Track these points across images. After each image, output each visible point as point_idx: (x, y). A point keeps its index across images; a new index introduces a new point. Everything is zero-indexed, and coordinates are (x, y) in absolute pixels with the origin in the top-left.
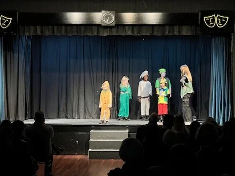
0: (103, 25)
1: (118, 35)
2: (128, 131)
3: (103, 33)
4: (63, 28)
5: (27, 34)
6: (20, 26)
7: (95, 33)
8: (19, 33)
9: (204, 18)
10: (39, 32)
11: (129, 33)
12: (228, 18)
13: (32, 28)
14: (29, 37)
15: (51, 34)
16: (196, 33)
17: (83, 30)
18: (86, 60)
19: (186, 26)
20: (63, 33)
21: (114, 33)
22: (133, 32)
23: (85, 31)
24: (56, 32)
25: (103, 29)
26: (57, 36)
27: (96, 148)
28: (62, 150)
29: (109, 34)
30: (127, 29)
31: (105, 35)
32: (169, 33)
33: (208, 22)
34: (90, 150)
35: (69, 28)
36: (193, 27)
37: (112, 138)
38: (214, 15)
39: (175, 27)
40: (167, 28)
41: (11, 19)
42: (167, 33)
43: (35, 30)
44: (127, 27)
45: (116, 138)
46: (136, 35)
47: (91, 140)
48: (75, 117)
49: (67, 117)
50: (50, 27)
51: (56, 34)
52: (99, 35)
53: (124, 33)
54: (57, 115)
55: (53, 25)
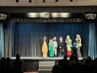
0: (44, 18)
2: (54, 62)
4: (28, 19)
5: (13, 22)
6: (10, 19)
7: (41, 21)
8: (10, 21)
9: (86, 15)
10: (18, 21)
11: (55, 21)
12: (96, 15)
13: (15, 19)
14: (14, 23)
15: (23, 22)
16: (83, 21)
17: (36, 20)
18: (37, 33)
19: (79, 18)
20: (28, 21)
21: (49, 21)
22: (57, 21)
25: (44, 20)
27: (41, 69)
28: (27, 70)
29: (47, 22)
31: (45, 22)
33: (88, 16)
34: (39, 70)
35: (30, 19)
36: (81, 19)
38: (90, 14)
39: (74, 19)
40: (71, 19)
41: (6, 16)
42: (70, 21)
44: (54, 19)
45: (49, 65)
47: (39, 66)
48: (33, 56)
49: (29, 56)
51: (25, 22)
53: (53, 21)
54: (25, 55)
55: (24, 18)
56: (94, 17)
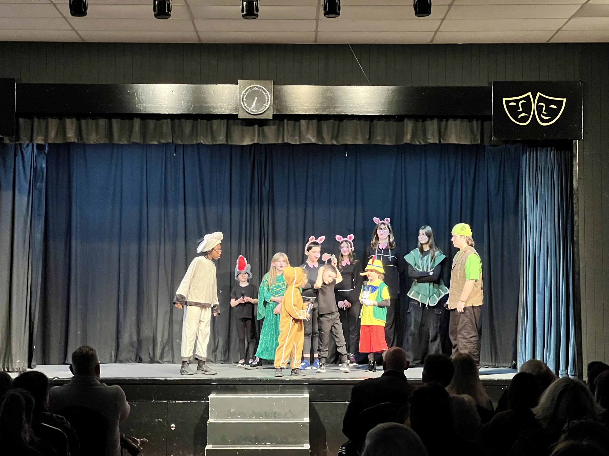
0: (241, 116)
1: (280, 142)
2: (307, 395)
3: (243, 137)
4: (137, 123)
5: (39, 140)
6: (21, 120)
7: (221, 139)
8: (18, 138)
9: (504, 100)
10: (71, 136)
11: (311, 138)
12: (565, 100)
13: (53, 123)
14: (40, 147)
15: (103, 140)
16: (482, 140)
17: (187, 131)
18: (191, 210)
19: (459, 122)
20: (136, 138)
21: (271, 137)
22: (319, 134)
23: (194, 131)
24: (116, 135)
25: (240, 127)
26: (119, 145)
27: (223, 442)
29: (256, 142)
30: (303, 128)
31: (247, 142)
32: (413, 137)
34: (209, 447)
35: (151, 123)
36: (475, 123)
37: (267, 415)
38: (529, 93)
39: (428, 123)
40: (409, 125)
42: (408, 139)
43: (62, 131)
44: (303, 122)
45: (275, 415)
46: (328, 142)
47: (210, 420)
48: (162, 357)
49: (140, 360)
50: (102, 122)
51: (116, 140)
52: (230, 143)
53: (297, 138)
54: (113, 353)
55: (109, 117)
56: (552, 113)
